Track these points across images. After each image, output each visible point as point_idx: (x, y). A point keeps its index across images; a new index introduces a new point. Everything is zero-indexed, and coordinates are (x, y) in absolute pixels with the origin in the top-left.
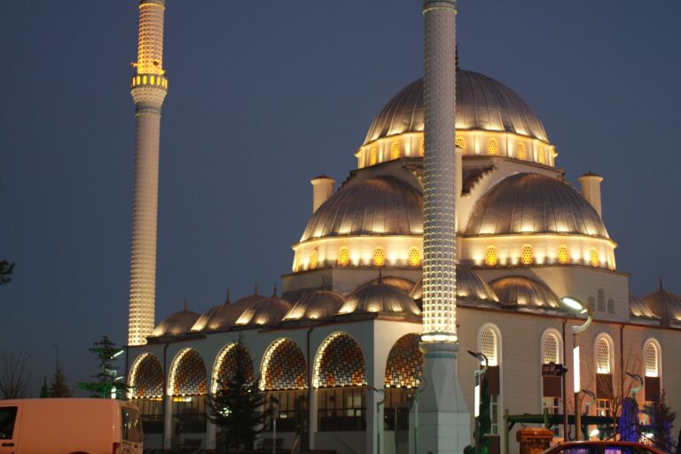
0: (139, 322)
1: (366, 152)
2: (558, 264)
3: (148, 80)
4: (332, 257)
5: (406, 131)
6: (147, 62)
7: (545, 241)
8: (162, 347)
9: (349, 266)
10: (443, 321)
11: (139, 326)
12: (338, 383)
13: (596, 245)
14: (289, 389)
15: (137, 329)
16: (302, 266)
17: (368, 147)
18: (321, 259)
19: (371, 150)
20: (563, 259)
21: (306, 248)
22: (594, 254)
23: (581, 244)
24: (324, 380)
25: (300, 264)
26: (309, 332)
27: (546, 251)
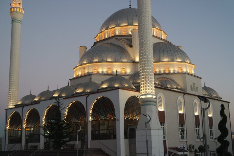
0: (12, 100)
1: (100, 35)
2: (179, 73)
3: (16, 10)
4: (91, 71)
5: (116, 26)
6: (16, 3)
7: (173, 64)
8: (21, 108)
9: (98, 74)
10: (150, 89)
11: (12, 102)
12: (101, 118)
13: (191, 67)
14: (77, 122)
15: (11, 103)
16: (78, 75)
17: (100, 34)
18: (86, 72)
19: (102, 35)
20: (180, 71)
21: (79, 68)
22: (191, 70)
23: (186, 66)
24: (94, 117)
25: (77, 74)
26: (87, 97)
27: (174, 68)
